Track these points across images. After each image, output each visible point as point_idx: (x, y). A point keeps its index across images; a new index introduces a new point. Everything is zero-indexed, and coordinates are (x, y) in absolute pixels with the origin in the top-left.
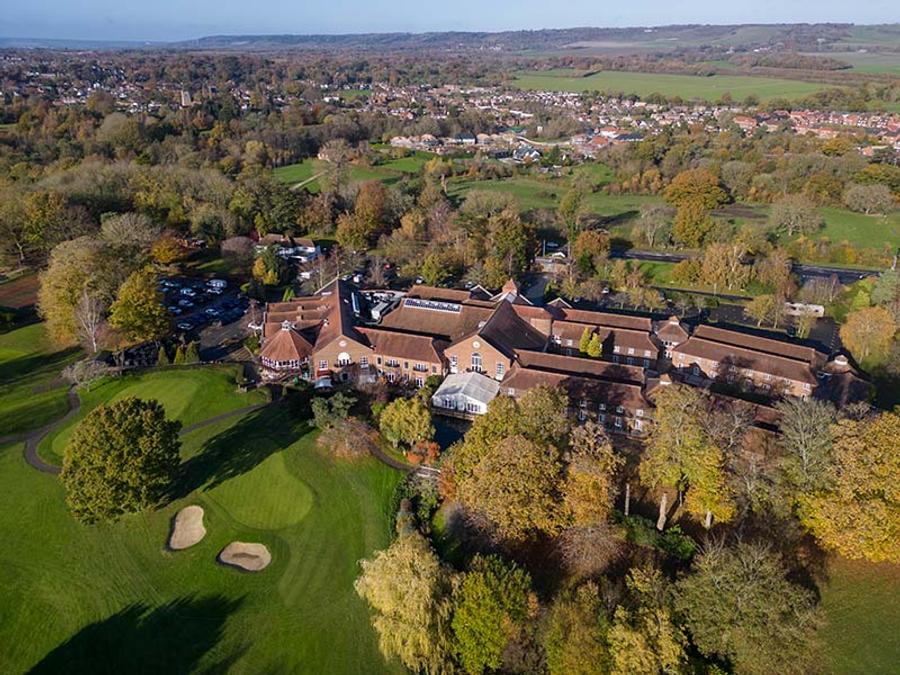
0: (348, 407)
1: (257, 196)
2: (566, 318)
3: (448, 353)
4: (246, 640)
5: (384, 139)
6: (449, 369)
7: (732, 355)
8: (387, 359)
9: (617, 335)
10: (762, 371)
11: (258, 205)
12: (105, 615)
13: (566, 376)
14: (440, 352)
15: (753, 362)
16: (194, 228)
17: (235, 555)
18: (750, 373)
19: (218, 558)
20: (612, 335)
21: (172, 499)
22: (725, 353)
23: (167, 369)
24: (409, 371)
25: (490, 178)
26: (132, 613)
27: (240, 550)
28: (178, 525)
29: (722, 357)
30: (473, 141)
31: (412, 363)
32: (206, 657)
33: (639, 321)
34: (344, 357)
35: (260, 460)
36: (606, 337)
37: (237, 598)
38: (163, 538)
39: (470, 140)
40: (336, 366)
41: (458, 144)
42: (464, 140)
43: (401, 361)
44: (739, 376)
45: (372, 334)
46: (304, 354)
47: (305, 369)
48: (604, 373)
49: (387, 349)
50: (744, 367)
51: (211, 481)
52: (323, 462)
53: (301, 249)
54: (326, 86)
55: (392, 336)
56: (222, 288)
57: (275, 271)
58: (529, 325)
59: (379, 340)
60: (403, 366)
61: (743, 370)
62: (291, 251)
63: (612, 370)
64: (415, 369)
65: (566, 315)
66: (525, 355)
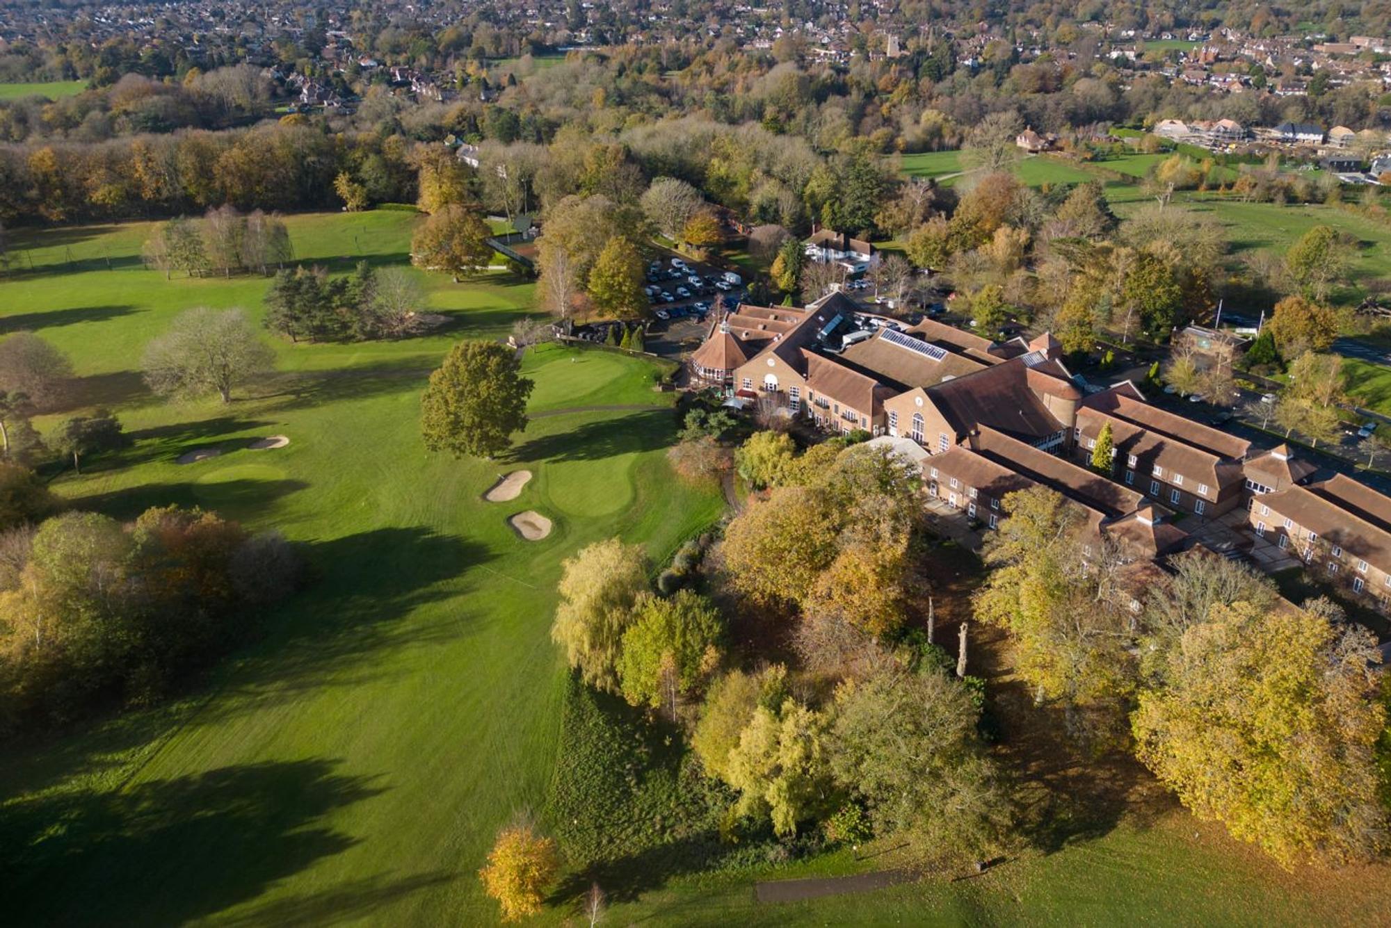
0: (724, 428)
1: (839, 178)
2: (1116, 411)
3: (890, 405)
4: (477, 586)
5: (1146, 122)
6: (887, 429)
7: (1347, 530)
8: (819, 396)
9: (1166, 448)
10: (1384, 570)
11: (838, 191)
12: (403, 526)
13: (1010, 472)
14: (878, 401)
15: (1377, 549)
16: (754, 210)
17: (526, 523)
18: (1363, 567)
19: (510, 519)
20: (1159, 447)
21: (519, 460)
22: (1336, 524)
23: (609, 350)
24: (836, 417)
25: (1271, 201)
26: (421, 531)
27: (532, 520)
28: (506, 482)
29: (1329, 530)
30: (1320, 137)
31: (844, 408)
32: (440, 583)
33: (1229, 442)
34: (771, 379)
35: (615, 454)
36: (1149, 448)
37: (497, 552)
38: (486, 487)
39: (1312, 137)
40: (761, 389)
41: (1285, 140)
42: (1300, 136)
43: (832, 402)
44: (1348, 567)
45: (815, 361)
46: (732, 365)
47: (729, 384)
48: (1082, 488)
49: (822, 385)
50: (1358, 554)
51: (560, 457)
52: (664, 475)
53: (854, 254)
54: (1131, 33)
55: (835, 369)
56: (731, 284)
57: (793, 274)
58: (1040, 403)
59: (819, 369)
60: (832, 408)
61: (1355, 560)
62: (841, 255)
63: (1095, 487)
64: (844, 417)
65: (1118, 406)
66: (989, 436)
